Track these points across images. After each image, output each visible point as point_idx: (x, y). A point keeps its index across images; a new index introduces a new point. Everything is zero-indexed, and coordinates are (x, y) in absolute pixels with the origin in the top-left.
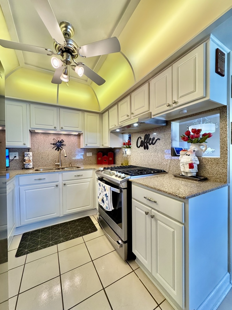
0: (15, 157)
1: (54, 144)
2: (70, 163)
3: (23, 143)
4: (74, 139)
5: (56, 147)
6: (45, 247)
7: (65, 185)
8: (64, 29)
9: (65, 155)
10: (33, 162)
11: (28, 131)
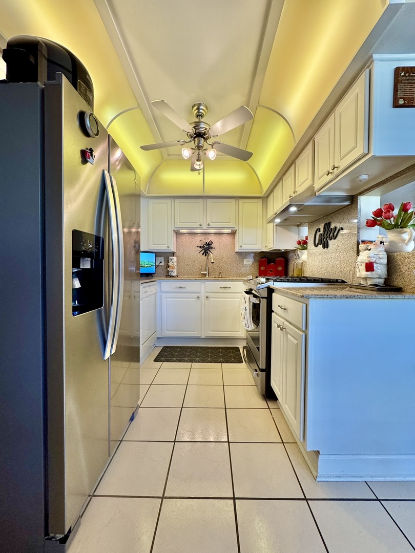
0: (161, 262)
1: (200, 247)
2: (220, 273)
3: (167, 246)
4: (226, 239)
5: (203, 251)
6: (180, 361)
7: (207, 297)
8: (197, 111)
9: (212, 261)
10: (178, 269)
11: (173, 231)
